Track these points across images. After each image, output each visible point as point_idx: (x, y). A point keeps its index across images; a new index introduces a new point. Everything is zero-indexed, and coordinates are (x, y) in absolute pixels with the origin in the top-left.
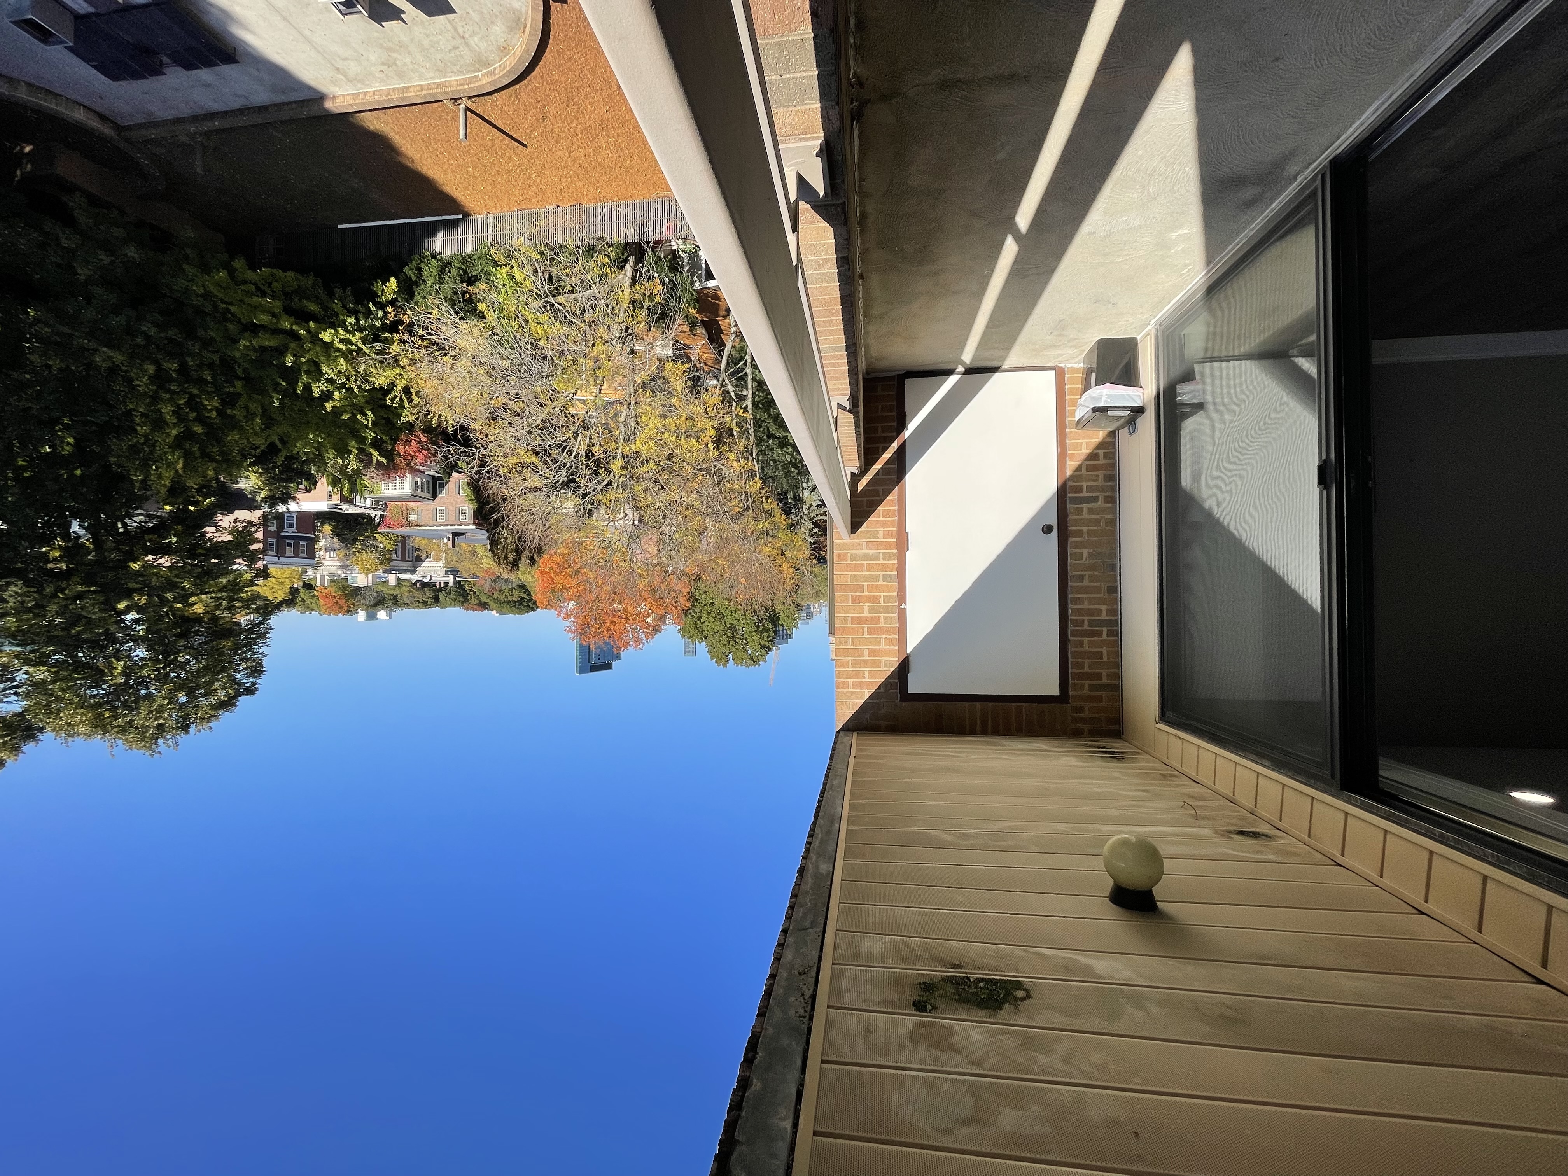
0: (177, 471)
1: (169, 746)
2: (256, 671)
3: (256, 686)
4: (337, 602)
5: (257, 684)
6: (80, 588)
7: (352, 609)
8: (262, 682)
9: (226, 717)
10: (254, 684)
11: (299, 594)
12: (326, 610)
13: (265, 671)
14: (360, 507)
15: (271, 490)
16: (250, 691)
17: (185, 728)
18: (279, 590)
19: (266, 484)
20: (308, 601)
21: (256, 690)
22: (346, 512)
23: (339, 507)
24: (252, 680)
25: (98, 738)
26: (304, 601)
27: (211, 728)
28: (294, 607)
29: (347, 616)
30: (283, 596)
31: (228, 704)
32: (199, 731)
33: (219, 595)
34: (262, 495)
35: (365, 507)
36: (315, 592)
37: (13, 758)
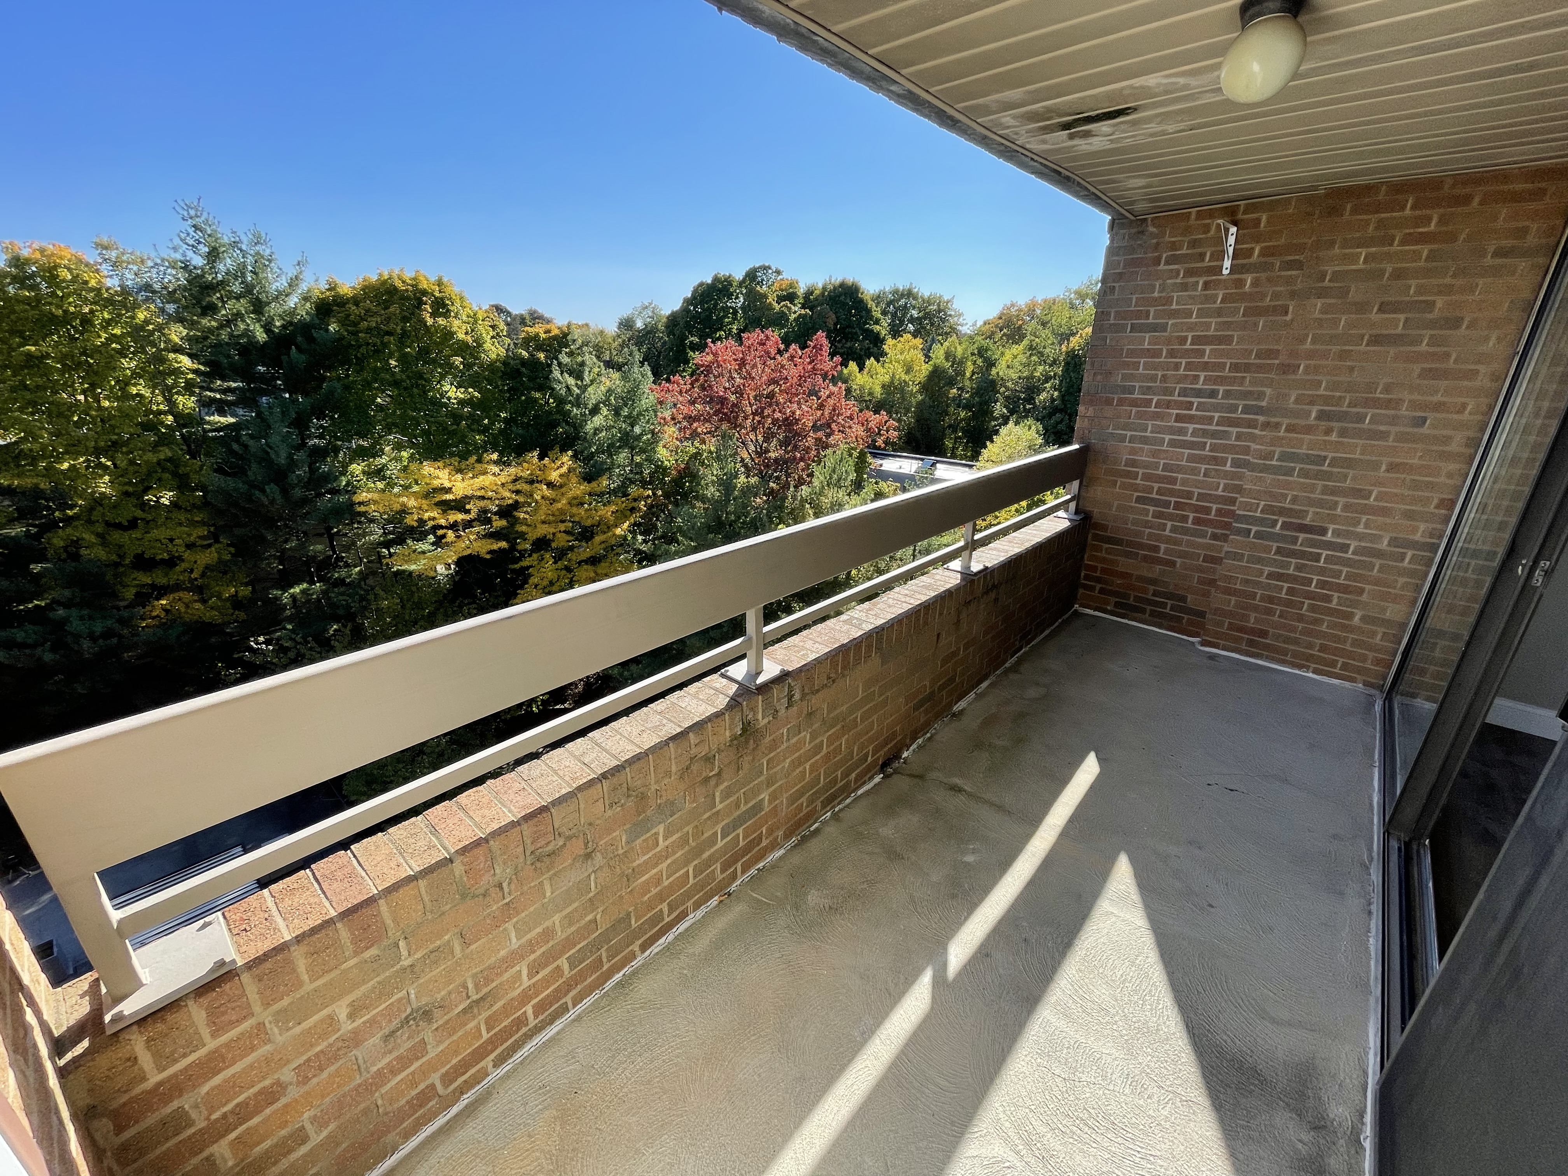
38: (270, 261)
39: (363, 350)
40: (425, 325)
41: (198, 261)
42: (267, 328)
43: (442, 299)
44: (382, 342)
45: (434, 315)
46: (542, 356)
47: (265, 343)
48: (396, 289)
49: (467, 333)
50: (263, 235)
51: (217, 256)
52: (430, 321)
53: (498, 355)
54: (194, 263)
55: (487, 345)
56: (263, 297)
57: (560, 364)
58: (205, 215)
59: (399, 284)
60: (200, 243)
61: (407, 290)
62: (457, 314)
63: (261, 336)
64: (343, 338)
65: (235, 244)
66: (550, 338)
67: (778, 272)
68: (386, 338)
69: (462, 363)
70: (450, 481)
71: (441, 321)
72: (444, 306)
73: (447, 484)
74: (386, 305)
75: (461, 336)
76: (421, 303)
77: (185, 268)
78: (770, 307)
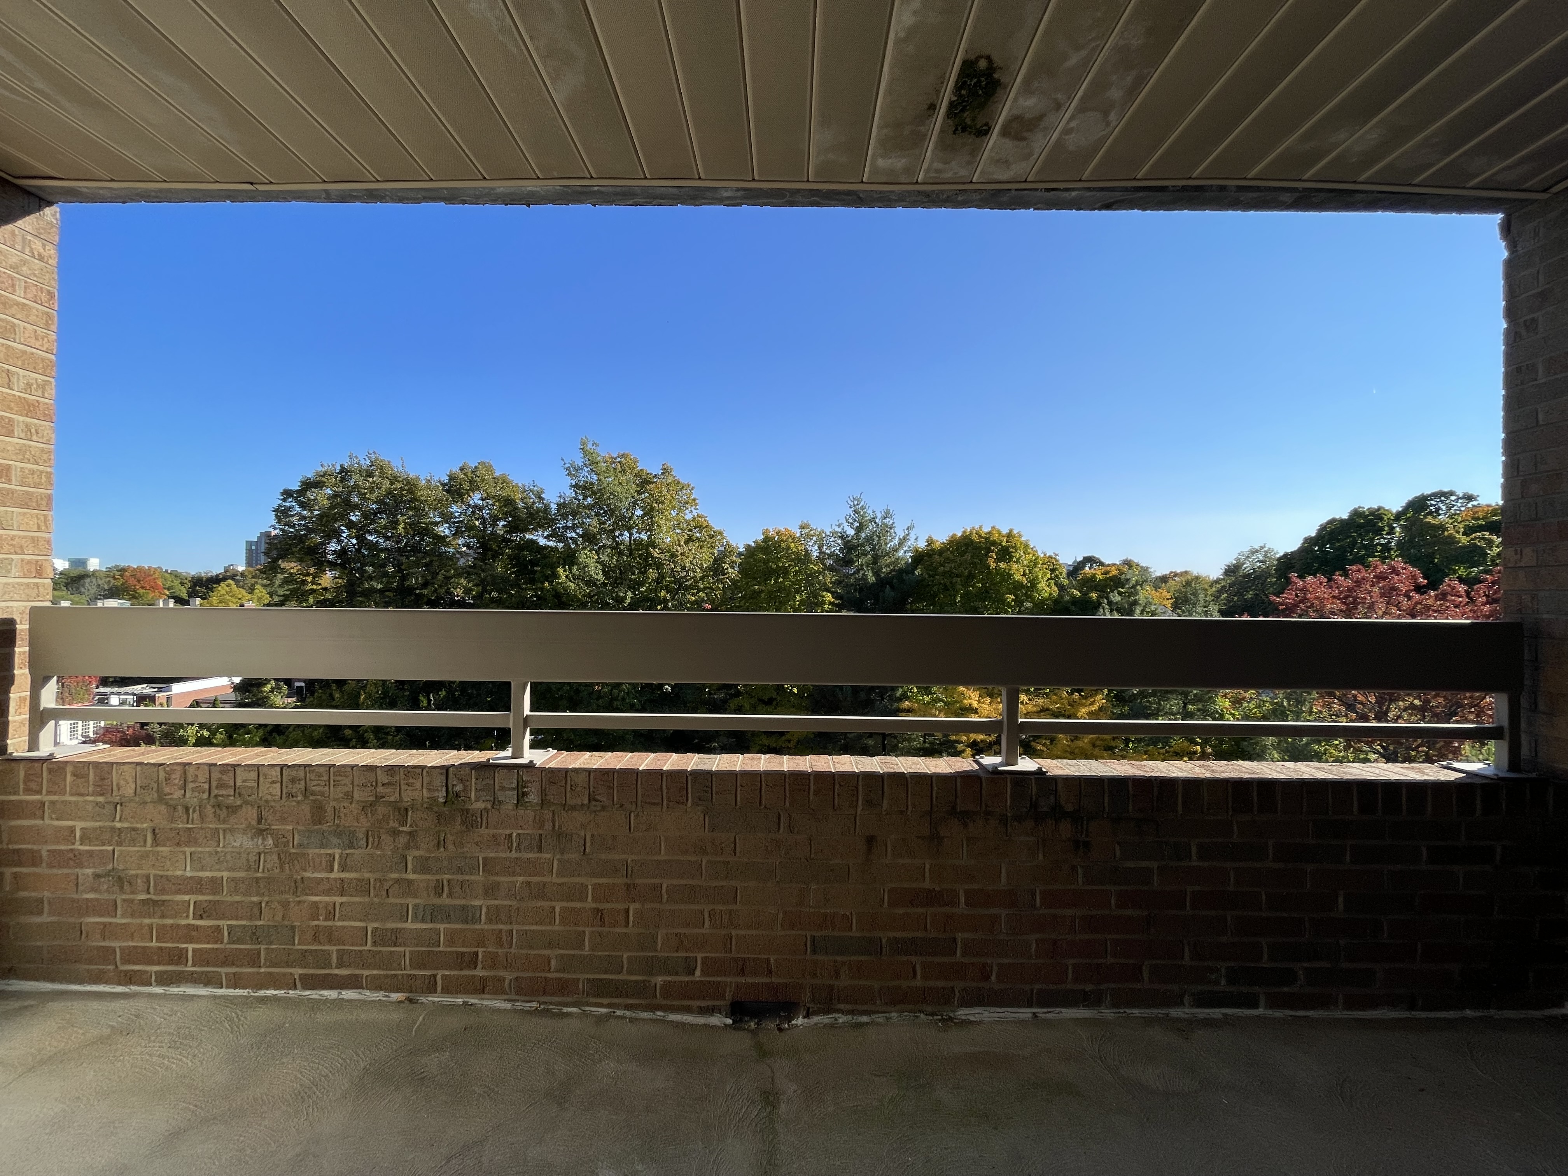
0: (365, 693)
1: (356, 457)
2: (283, 512)
3: (282, 497)
4: (139, 581)
5: (281, 499)
6: (425, 592)
7: (117, 573)
8: (277, 502)
9: (310, 475)
10: (284, 500)
11: (188, 591)
12: (154, 573)
13: (274, 511)
14: (126, 694)
15: (262, 692)
16: (287, 494)
17: (343, 469)
18: (224, 595)
19: (266, 698)
20: (177, 583)
21: (282, 494)
22: (145, 686)
23: (156, 689)
24: (288, 504)
25: (412, 475)
26: (182, 584)
27: (322, 465)
28: (193, 578)
29: (123, 564)
30: (219, 588)
31: (308, 485)
32: (333, 465)
33: (315, 587)
34: (269, 686)
35: (118, 694)
36: (168, 593)
37: (454, 471)
38: (891, 528)
39: (935, 589)
40: (988, 568)
41: (851, 532)
42: (876, 574)
43: (1007, 548)
44: (951, 583)
45: (997, 561)
46: (1094, 595)
47: (873, 584)
48: (972, 541)
49: (1024, 575)
50: (891, 511)
51: (862, 529)
52: (993, 565)
53: (1050, 594)
54: (848, 533)
55: (1043, 585)
56: (879, 553)
57: (1110, 603)
58: (862, 503)
59: (975, 538)
60: (856, 521)
61: (980, 542)
62: (1018, 559)
63: (871, 578)
64: (924, 579)
65: (873, 520)
66: (1107, 579)
67: (1469, 498)
68: (954, 580)
69: (1013, 600)
70: (979, 702)
71: (1002, 565)
72: (1010, 553)
73: (975, 705)
74: (962, 554)
75: (1018, 577)
76: (989, 550)
77: (842, 537)
78: (1452, 540)
